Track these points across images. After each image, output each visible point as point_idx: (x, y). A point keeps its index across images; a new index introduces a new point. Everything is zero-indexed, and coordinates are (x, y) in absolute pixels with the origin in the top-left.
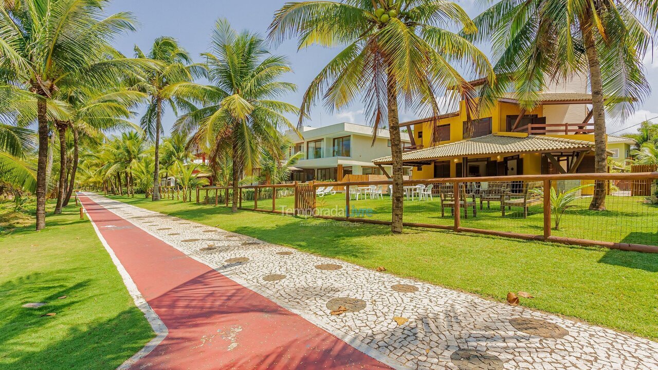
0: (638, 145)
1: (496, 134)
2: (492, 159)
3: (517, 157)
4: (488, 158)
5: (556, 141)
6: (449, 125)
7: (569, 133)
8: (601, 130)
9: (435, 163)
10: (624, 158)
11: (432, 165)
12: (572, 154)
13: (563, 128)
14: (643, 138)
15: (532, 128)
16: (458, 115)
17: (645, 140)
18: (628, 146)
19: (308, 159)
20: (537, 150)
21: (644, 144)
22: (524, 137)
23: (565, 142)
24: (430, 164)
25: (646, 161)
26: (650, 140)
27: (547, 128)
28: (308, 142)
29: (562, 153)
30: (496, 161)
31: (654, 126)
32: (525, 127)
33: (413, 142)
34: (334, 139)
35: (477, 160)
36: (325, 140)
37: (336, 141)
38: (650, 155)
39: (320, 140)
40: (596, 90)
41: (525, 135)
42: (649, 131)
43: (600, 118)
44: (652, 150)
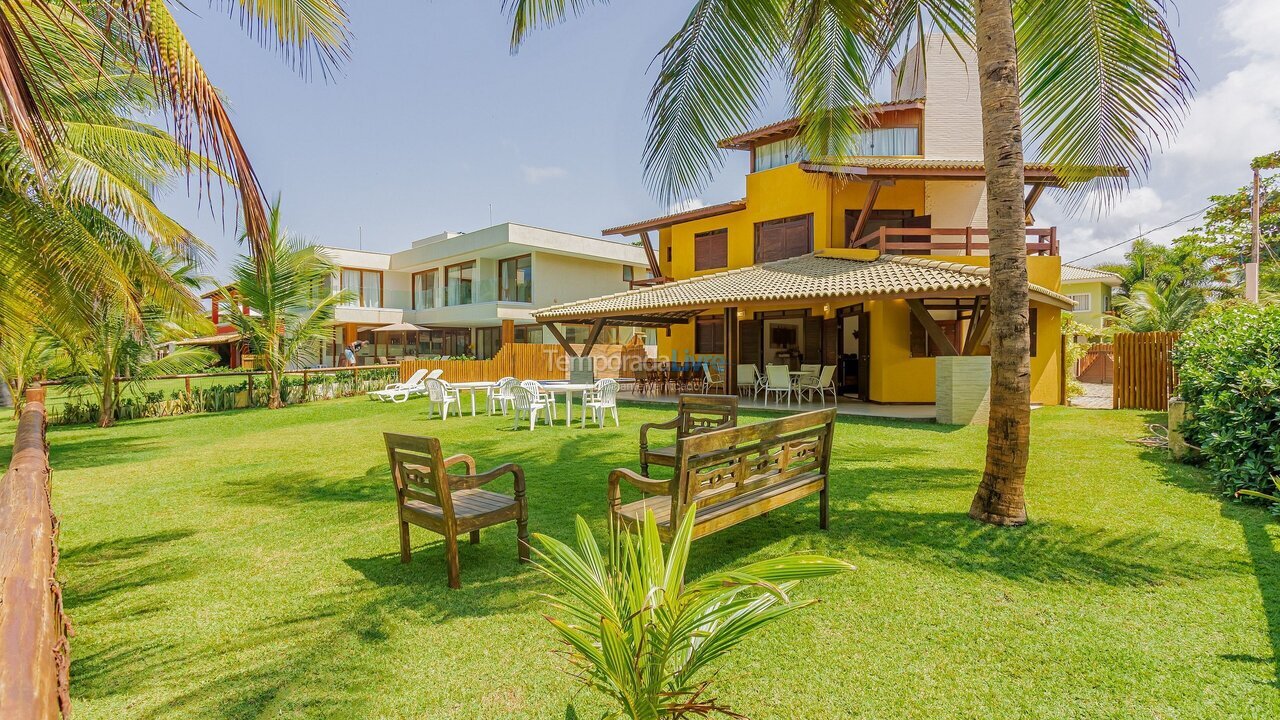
0: (1126, 286)
1: (822, 252)
2: (814, 313)
3: (859, 308)
4: (806, 310)
5: (935, 269)
6: (726, 230)
7: (975, 253)
8: (1010, 216)
9: (698, 318)
10: (1100, 312)
11: (692, 325)
12: (972, 303)
13: (962, 239)
14: (1136, 273)
15: (889, 239)
16: (742, 207)
17: (1139, 276)
18: (1107, 288)
19: (446, 304)
20: (901, 291)
21: (1138, 285)
22: (870, 259)
23: (955, 272)
24: (686, 322)
25: (1140, 319)
26: (1147, 276)
27: (935, 239)
28: (446, 269)
29: (958, 300)
30: (822, 317)
31: (1154, 250)
32: (873, 236)
33: (656, 270)
34: (501, 262)
35: (784, 314)
36: (478, 263)
37: (505, 265)
38: (1149, 307)
39: (470, 264)
40: (992, 63)
41: (872, 254)
42: (1145, 259)
43: (1005, 170)
44: (1152, 296)
